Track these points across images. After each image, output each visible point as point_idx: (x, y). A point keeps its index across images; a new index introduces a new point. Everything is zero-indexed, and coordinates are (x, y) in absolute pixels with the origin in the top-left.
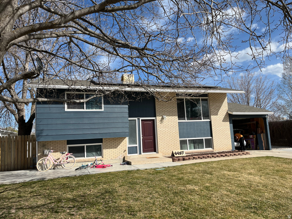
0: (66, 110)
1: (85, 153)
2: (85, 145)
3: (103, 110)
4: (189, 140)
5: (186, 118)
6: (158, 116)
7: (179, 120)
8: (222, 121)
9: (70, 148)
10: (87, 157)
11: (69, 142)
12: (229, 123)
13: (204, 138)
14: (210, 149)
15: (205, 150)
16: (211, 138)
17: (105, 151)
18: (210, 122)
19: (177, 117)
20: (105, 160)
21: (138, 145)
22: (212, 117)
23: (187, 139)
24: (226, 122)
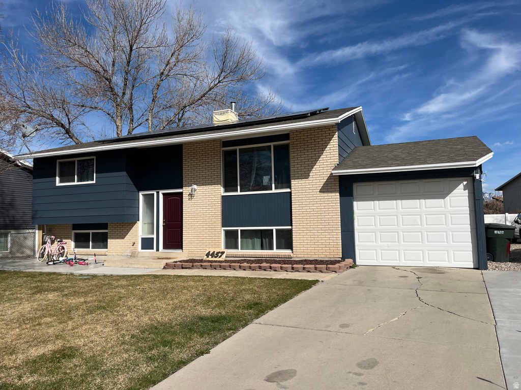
0: (58, 184)
1: (91, 242)
2: (91, 231)
3: (94, 182)
4: (241, 230)
5: (239, 187)
6: (185, 187)
7: (226, 191)
8: (320, 192)
9: (76, 234)
10: (93, 248)
11: (75, 227)
12: (338, 194)
13: (274, 228)
14: (287, 252)
15: (276, 252)
16: (290, 227)
17: (110, 242)
18: (291, 193)
19: (222, 189)
20: (110, 255)
21: (155, 236)
22: (293, 182)
23: (239, 229)
24: (331, 192)
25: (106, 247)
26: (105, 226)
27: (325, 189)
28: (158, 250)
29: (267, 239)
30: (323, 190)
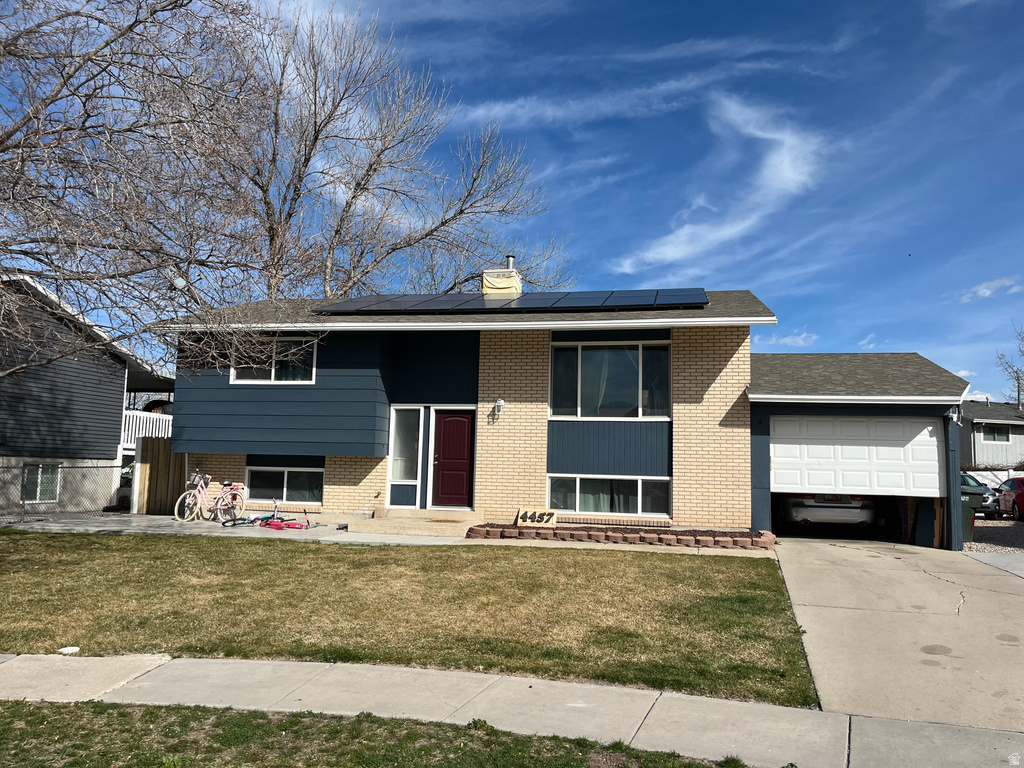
0: (233, 381)
1: (285, 489)
2: (286, 470)
3: (313, 382)
4: (581, 479)
5: (579, 409)
6: (483, 401)
7: (554, 414)
8: (720, 425)
9: (254, 476)
10: (287, 500)
11: (252, 460)
12: (749, 430)
13: (640, 479)
14: (662, 517)
15: (640, 516)
16: (667, 478)
17: (329, 490)
18: (670, 424)
19: (549, 411)
20: (328, 513)
21: (418, 482)
22: (677, 408)
23: (578, 476)
24: (738, 426)
25: (320, 499)
26: (319, 461)
27: (729, 421)
28: (423, 506)
29: (621, 496)
30: (726, 422)
